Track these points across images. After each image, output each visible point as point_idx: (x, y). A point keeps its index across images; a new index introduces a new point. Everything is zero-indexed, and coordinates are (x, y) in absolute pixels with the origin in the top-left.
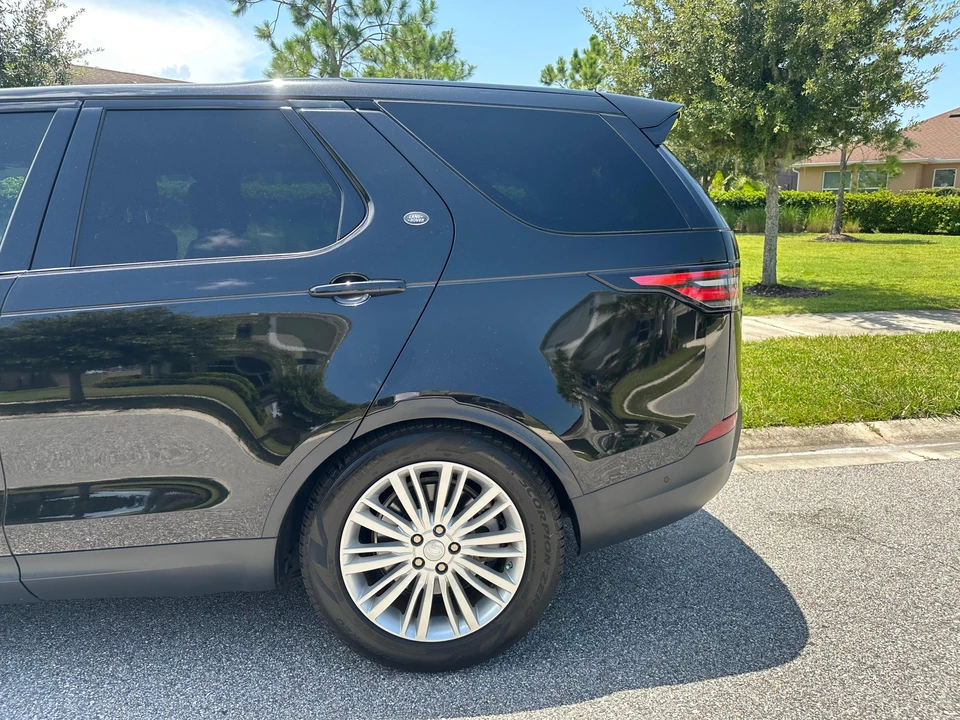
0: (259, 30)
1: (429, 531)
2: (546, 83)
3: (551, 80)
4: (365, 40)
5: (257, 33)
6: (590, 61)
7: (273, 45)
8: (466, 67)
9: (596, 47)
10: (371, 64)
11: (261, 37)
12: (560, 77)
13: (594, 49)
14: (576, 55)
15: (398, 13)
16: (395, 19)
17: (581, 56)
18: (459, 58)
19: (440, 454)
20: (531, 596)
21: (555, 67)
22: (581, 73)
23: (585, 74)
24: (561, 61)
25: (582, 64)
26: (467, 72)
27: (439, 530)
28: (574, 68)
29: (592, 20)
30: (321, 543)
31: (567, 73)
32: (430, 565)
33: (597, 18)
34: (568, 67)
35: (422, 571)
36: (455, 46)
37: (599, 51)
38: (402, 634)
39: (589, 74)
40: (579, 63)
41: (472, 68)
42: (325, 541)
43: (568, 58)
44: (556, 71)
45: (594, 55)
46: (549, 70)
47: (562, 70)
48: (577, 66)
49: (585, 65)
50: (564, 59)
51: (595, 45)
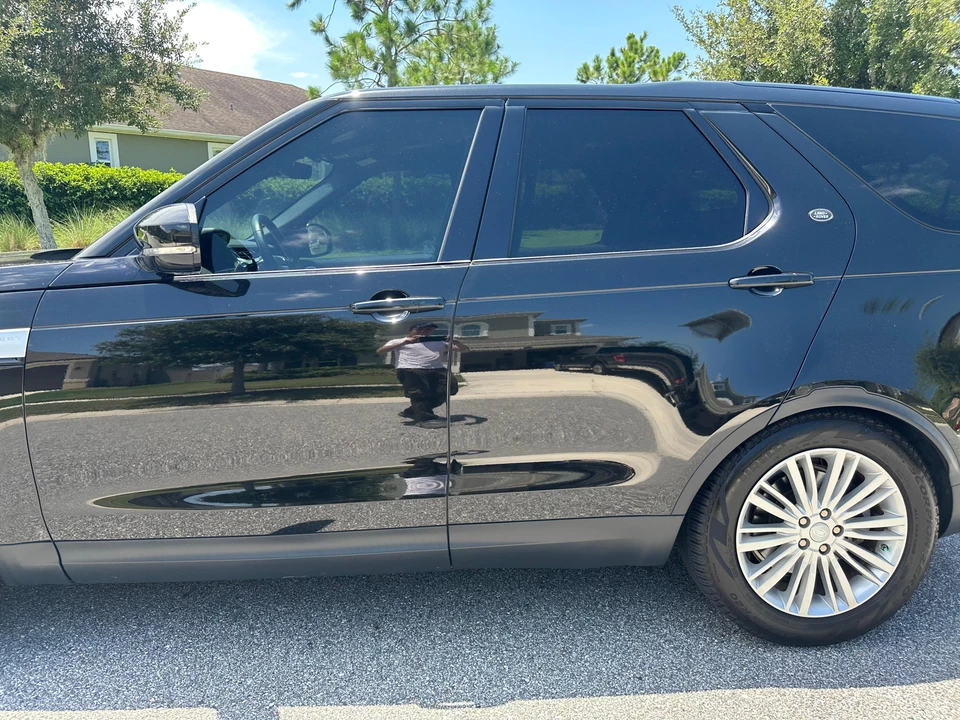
0: (313, 24)
1: (816, 515)
2: (582, 81)
3: (588, 78)
4: (420, 36)
5: (312, 28)
6: (629, 60)
7: (327, 39)
8: (510, 64)
9: (635, 46)
10: (416, 59)
11: (316, 32)
12: (596, 75)
13: (631, 49)
14: (613, 54)
15: (455, 9)
16: (451, 14)
17: (618, 54)
18: (502, 54)
19: (838, 442)
20: (909, 576)
21: (591, 65)
22: (619, 71)
23: (624, 73)
24: (598, 60)
25: (620, 63)
26: (510, 69)
27: (825, 514)
28: (611, 67)
29: (682, 20)
30: (723, 522)
31: (603, 72)
32: (814, 545)
33: (689, 19)
34: (605, 65)
35: (807, 551)
36: (497, 42)
37: (636, 50)
38: (786, 610)
39: (628, 73)
40: (616, 62)
41: (515, 65)
42: (727, 520)
43: (605, 56)
44: (591, 69)
45: (632, 54)
46: (586, 68)
47: (598, 69)
48: (614, 65)
49: (623, 64)
50: (601, 57)
51: (633, 44)
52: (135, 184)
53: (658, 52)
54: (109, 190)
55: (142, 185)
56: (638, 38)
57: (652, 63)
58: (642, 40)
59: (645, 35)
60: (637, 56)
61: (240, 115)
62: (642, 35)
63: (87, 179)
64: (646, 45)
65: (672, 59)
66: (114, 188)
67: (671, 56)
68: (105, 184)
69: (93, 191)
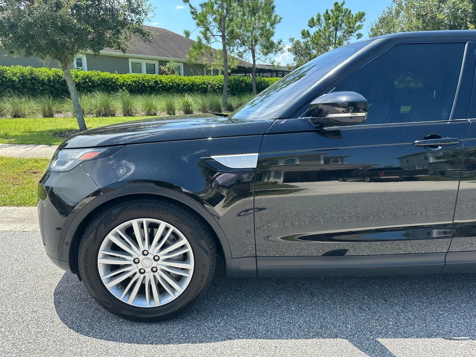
2: (311, 27)
3: (314, 25)
6: (335, 15)
8: (278, 18)
9: (339, 8)
11: (185, 2)
12: (318, 23)
13: (336, 10)
14: (327, 12)
17: (330, 12)
21: (315, 18)
22: (331, 21)
23: (334, 22)
24: (319, 16)
25: (331, 17)
26: (278, 20)
28: (326, 20)
31: (321, 22)
34: (322, 18)
40: (329, 17)
41: (281, 18)
43: (323, 14)
44: (315, 21)
45: (337, 13)
46: (313, 19)
47: (319, 20)
48: (328, 18)
49: (332, 18)
50: (320, 14)
51: (338, 8)
52: (99, 79)
53: (350, 11)
54: (87, 82)
55: (102, 80)
56: (340, 4)
57: (347, 17)
58: (342, 5)
59: (344, 2)
60: (340, 13)
61: (142, 44)
62: (342, 2)
63: (77, 77)
64: (344, 7)
65: (358, 15)
66: (89, 81)
67: (357, 13)
68: (85, 79)
69: (80, 83)
